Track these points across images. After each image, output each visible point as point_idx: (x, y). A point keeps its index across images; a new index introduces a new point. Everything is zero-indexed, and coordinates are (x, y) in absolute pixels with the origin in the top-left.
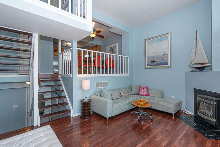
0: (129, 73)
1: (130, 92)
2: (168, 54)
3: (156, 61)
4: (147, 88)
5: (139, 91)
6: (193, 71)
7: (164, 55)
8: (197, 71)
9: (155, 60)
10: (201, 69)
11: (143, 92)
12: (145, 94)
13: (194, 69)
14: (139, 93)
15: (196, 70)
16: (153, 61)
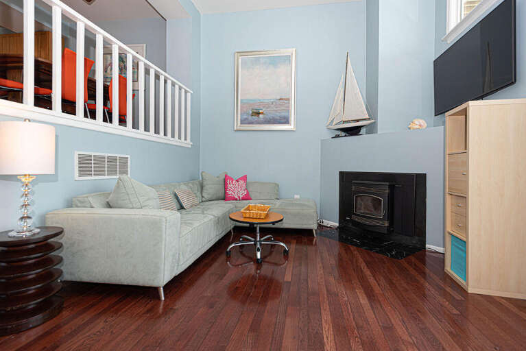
0: (191, 141)
1: (199, 194)
2: (288, 99)
3: (262, 113)
4: (244, 178)
5: (226, 188)
6: (337, 136)
7: (280, 99)
8: (345, 136)
9: (260, 111)
10: (353, 131)
11: (236, 190)
12: (241, 196)
13: (339, 133)
14: (226, 193)
15: (343, 134)
16: (257, 111)
